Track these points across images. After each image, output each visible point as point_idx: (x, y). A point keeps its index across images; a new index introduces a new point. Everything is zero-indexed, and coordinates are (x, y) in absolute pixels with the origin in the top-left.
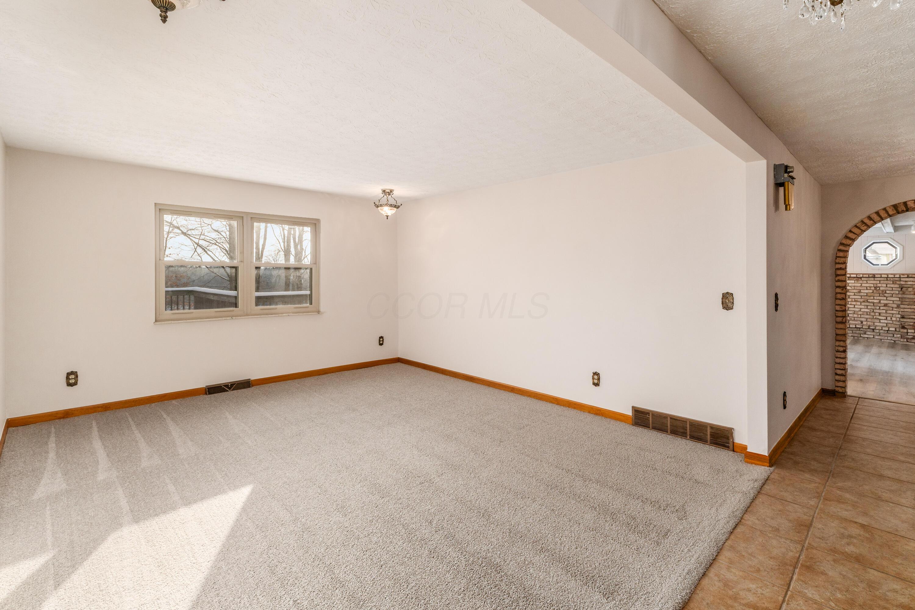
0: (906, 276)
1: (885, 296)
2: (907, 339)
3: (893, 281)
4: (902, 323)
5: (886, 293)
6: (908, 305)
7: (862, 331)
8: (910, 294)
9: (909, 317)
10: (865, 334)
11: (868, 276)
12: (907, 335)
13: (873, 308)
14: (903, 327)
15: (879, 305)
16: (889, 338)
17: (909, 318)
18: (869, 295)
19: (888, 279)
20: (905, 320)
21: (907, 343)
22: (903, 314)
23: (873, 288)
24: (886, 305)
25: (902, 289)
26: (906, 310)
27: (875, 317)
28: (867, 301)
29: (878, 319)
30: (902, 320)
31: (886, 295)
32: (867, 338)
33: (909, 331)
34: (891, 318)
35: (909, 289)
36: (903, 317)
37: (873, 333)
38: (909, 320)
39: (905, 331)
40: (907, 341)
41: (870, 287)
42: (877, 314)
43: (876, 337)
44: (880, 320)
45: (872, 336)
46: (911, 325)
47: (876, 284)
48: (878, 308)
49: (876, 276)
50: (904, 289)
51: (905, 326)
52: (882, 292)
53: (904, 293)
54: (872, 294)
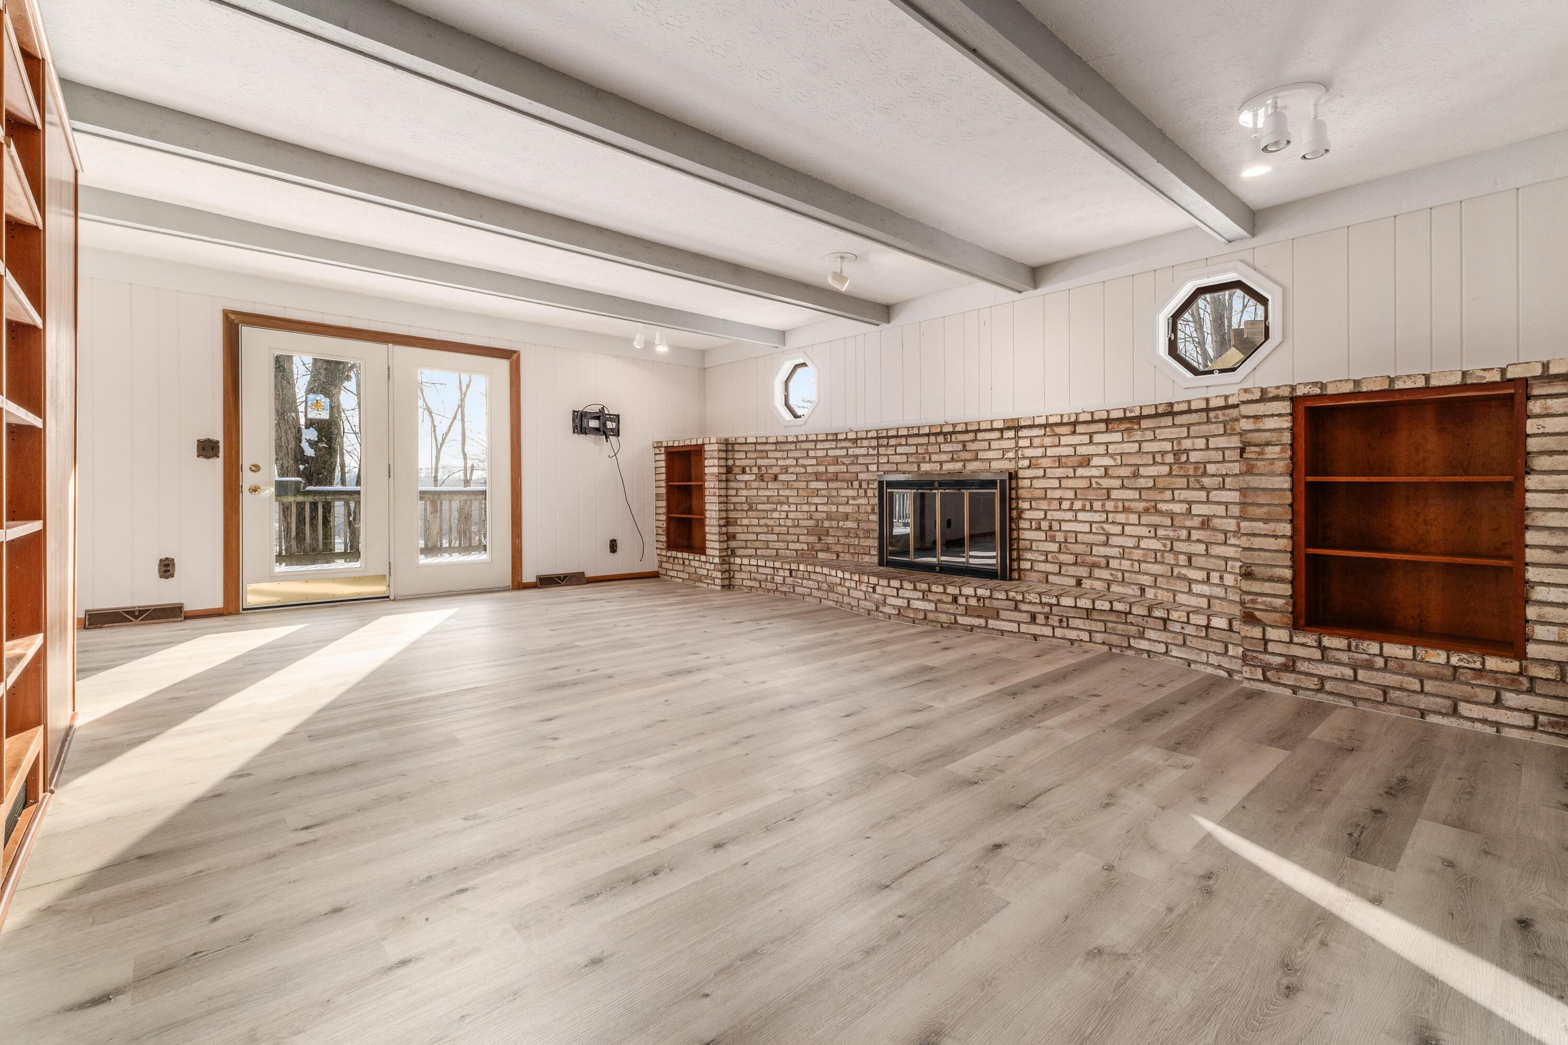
0: (1257, 395)
1: (1203, 488)
2: (1266, 668)
3: (1225, 423)
4: (1247, 598)
5: (1205, 474)
6: (1266, 521)
7: (1132, 624)
8: (1272, 474)
9: (1269, 572)
10: (1141, 636)
11: (1153, 412)
12: (1266, 651)
13: (1171, 534)
14: (1249, 618)
15: (1189, 523)
16: (1213, 659)
17: (1270, 579)
18: (1161, 483)
19: (1212, 414)
20: (1256, 587)
21: (1266, 687)
22: (1250, 558)
23: (1170, 458)
24: (1206, 523)
25: (1243, 451)
26: (1257, 542)
27: (1176, 571)
28: (1155, 507)
29: (1184, 578)
30: (1246, 585)
31: (1206, 481)
32: (1148, 652)
33: (1272, 634)
34: (1221, 578)
35: (1269, 449)
36: (1247, 575)
37: (1163, 636)
38: (1267, 587)
39: (1257, 632)
40: (1266, 679)
41: (1163, 453)
42: (1183, 559)
43: (1175, 652)
44: (1190, 582)
45: (1161, 648)
46: (1274, 610)
47: (1179, 439)
48: (1184, 533)
49: (1176, 408)
50: (1251, 452)
51: (1257, 614)
52: (1196, 469)
53: (1249, 471)
54: (1168, 479)
